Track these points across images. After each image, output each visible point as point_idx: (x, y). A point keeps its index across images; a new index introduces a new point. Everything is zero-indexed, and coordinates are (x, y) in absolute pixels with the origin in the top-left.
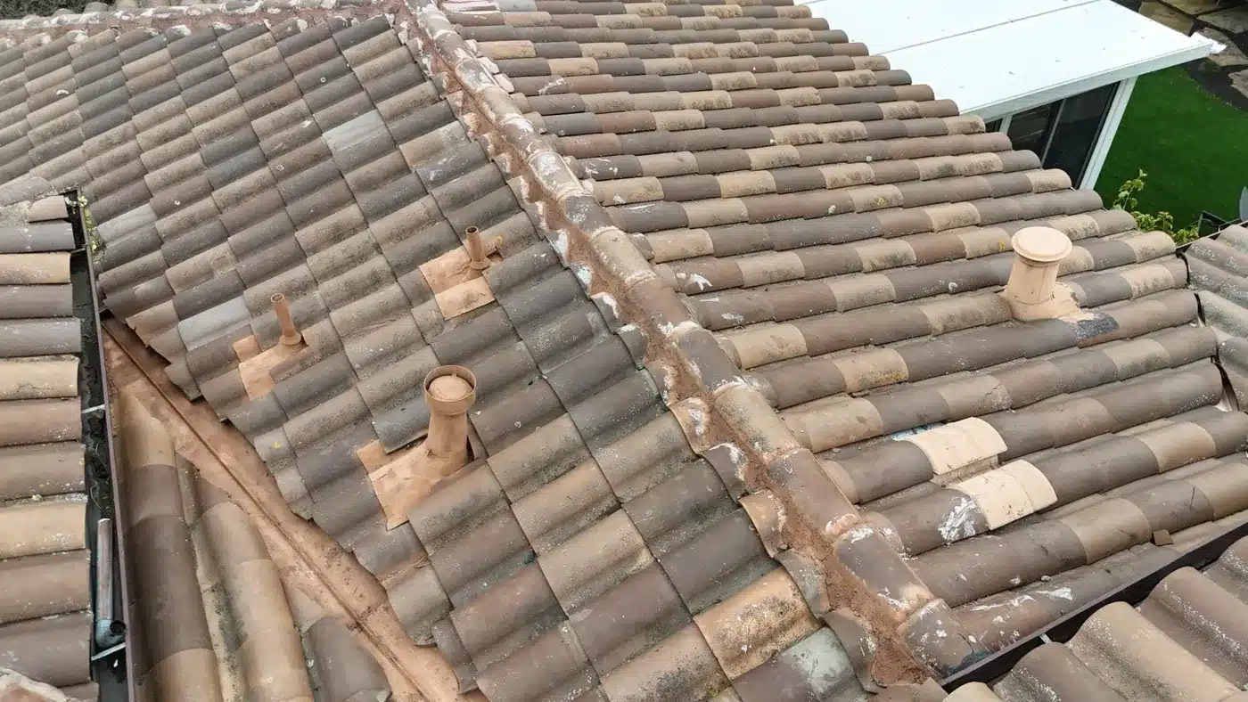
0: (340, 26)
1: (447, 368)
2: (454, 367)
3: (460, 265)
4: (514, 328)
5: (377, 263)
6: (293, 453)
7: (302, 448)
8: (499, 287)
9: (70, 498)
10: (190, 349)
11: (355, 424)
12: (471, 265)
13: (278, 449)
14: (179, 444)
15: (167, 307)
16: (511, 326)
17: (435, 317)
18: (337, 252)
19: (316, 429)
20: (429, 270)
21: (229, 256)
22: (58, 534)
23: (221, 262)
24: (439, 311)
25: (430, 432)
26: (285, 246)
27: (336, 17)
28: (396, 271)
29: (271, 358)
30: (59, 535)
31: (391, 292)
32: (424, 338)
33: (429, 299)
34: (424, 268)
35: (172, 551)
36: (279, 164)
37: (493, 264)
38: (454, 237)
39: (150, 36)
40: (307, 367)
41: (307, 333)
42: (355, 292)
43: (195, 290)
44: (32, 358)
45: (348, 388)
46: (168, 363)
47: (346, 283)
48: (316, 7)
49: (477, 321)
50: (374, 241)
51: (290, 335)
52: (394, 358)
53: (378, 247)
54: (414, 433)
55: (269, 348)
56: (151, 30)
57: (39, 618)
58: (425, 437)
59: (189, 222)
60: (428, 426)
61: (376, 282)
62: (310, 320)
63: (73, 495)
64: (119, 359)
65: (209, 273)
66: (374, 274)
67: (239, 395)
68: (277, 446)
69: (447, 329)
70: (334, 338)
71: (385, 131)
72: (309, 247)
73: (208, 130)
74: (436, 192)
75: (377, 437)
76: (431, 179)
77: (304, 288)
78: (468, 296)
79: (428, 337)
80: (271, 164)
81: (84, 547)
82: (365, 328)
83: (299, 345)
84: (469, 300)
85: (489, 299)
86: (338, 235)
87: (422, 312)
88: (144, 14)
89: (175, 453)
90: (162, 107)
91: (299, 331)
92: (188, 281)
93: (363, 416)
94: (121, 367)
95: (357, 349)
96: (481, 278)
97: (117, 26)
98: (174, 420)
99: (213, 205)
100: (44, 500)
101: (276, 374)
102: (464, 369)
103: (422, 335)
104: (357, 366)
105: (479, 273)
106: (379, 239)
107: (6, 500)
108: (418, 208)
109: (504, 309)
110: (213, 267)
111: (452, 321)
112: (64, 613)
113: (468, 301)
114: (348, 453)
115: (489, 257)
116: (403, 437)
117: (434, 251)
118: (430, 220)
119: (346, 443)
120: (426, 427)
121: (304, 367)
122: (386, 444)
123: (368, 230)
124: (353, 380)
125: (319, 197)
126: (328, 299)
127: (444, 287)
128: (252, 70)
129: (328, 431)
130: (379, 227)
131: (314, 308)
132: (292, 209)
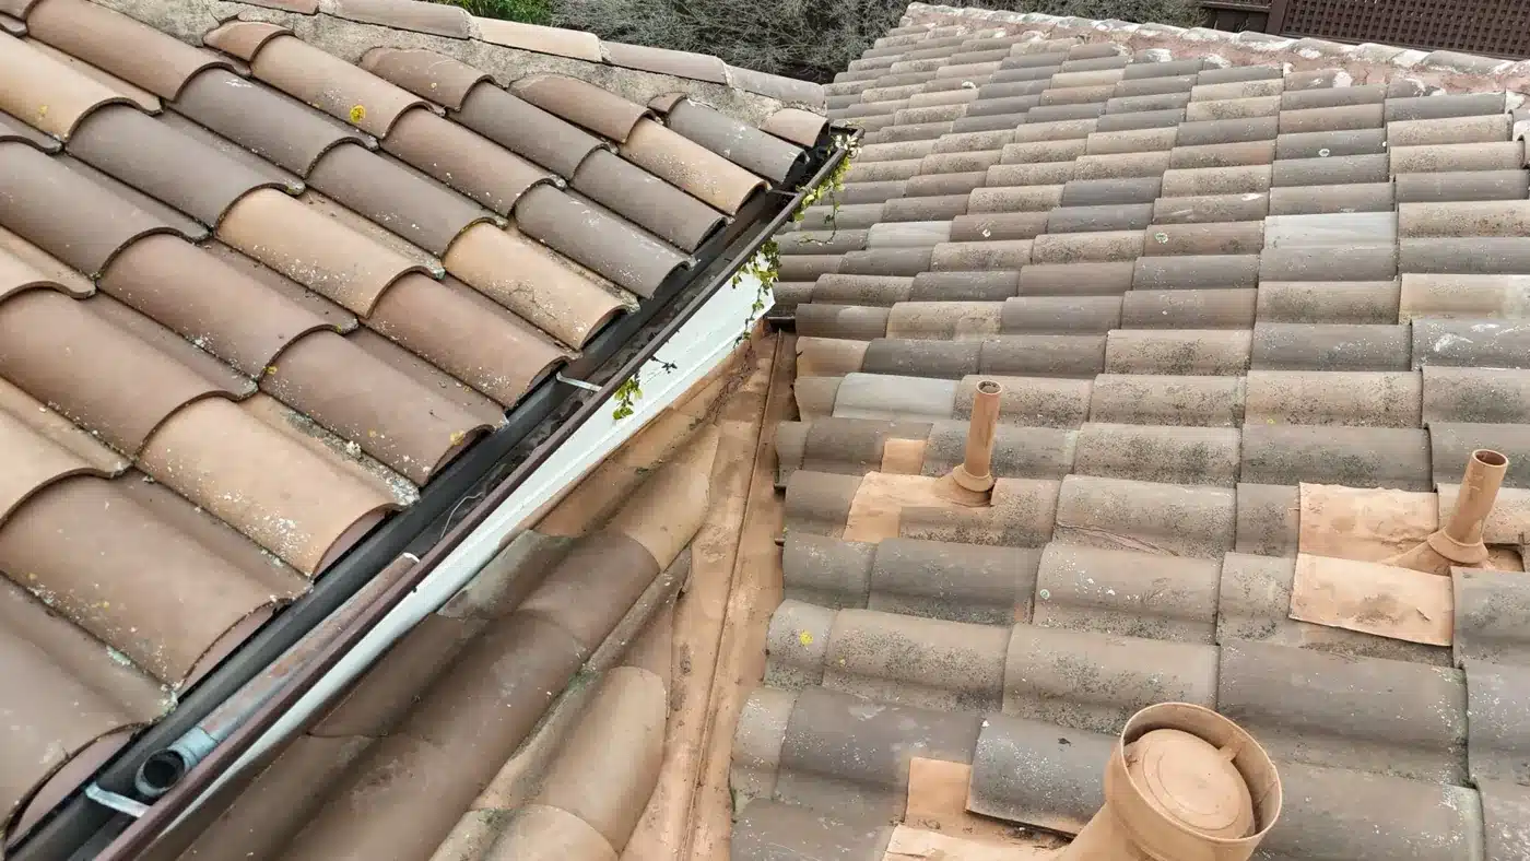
0: (1409, 91)
1: (1223, 723)
2: (1240, 733)
3: (1400, 527)
4: (1465, 744)
5: (1221, 439)
6: (822, 670)
7: (839, 671)
8: (1481, 626)
9: (394, 482)
10: (837, 415)
11: (960, 700)
12: (1431, 538)
13: (801, 646)
14: (707, 537)
15: (859, 347)
16: (1459, 732)
17: (1271, 597)
18: (1158, 387)
19: (885, 654)
20: (1317, 500)
21: (992, 322)
22: (290, 522)
23: (976, 325)
24: (1289, 590)
25: (1086, 835)
26: (1085, 344)
27: (1409, 80)
28: (1245, 470)
29: (921, 491)
30: (291, 524)
31: (1211, 500)
32: (1215, 624)
33: (1281, 554)
34: (1310, 492)
35: (505, 693)
36: (1162, 234)
37: (1489, 567)
38: (1423, 467)
39: (1116, 54)
40: (966, 541)
41: (1007, 487)
42: (1137, 465)
43: (909, 342)
44: (584, 270)
45: (1001, 622)
46: (797, 418)
47: (1137, 441)
48: (1384, 60)
49: (1370, 668)
50: (1240, 402)
51: (974, 469)
52: (1127, 624)
53: (1238, 416)
54: (1051, 809)
55: (933, 475)
56: (1122, 48)
57: (103, 642)
58: (1065, 838)
59: (980, 260)
60: (1089, 818)
61: (1193, 469)
62: (1032, 468)
63: (402, 481)
64: (757, 385)
65: (949, 332)
66: (1198, 452)
67: (832, 518)
68: (804, 638)
69: (1279, 639)
70: (1042, 520)
71: (1390, 247)
72: (1119, 361)
73: (1100, 165)
74: (1433, 372)
75: (972, 758)
76: (1437, 348)
77: (1063, 416)
78: (1383, 598)
79: (1227, 629)
80: (1151, 228)
81: (308, 574)
82: (1113, 537)
83: (978, 497)
84: (1376, 608)
85: (1434, 636)
86: (1182, 364)
87: (1248, 571)
88: (1125, 28)
89: (687, 546)
90: (1062, 126)
91: (995, 476)
92: (914, 329)
93: (985, 695)
94: (749, 395)
95: (1065, 563)
96: (1442, 579)
97: (1086, 35)
98: (734, 502)
99: (1027, 252)
100: (360, 460)
101: (912, 521)
102: (1263, 754)
103: (1216, 616)
104: (1044, 593)
105: (1443, 565)
106: (1251, 401)
107: (316, 423)
108: (1370, 385)
109: (1464, 681)
110: (958, 327)
111: (1304, 629)
112: (140, 668)
113: (1374, 610)
114: (896, 747)
115: (1491, 547)
116: (1024, 804)
117: (1355, 473)
118: (1388, 416)
119: (908, 724)
120: (1084, 818)
121: (961, 537)
122: (981, 789)
123: (1242, 378)
124: (1017, 614)
125: (1195, 298)
126: (1085, 451)
127: (1333, 550)
128: (1218, 114)
129: (901, 676)
130: (1265, 383)
131: (1051, 453)
132: (1133, 298)
